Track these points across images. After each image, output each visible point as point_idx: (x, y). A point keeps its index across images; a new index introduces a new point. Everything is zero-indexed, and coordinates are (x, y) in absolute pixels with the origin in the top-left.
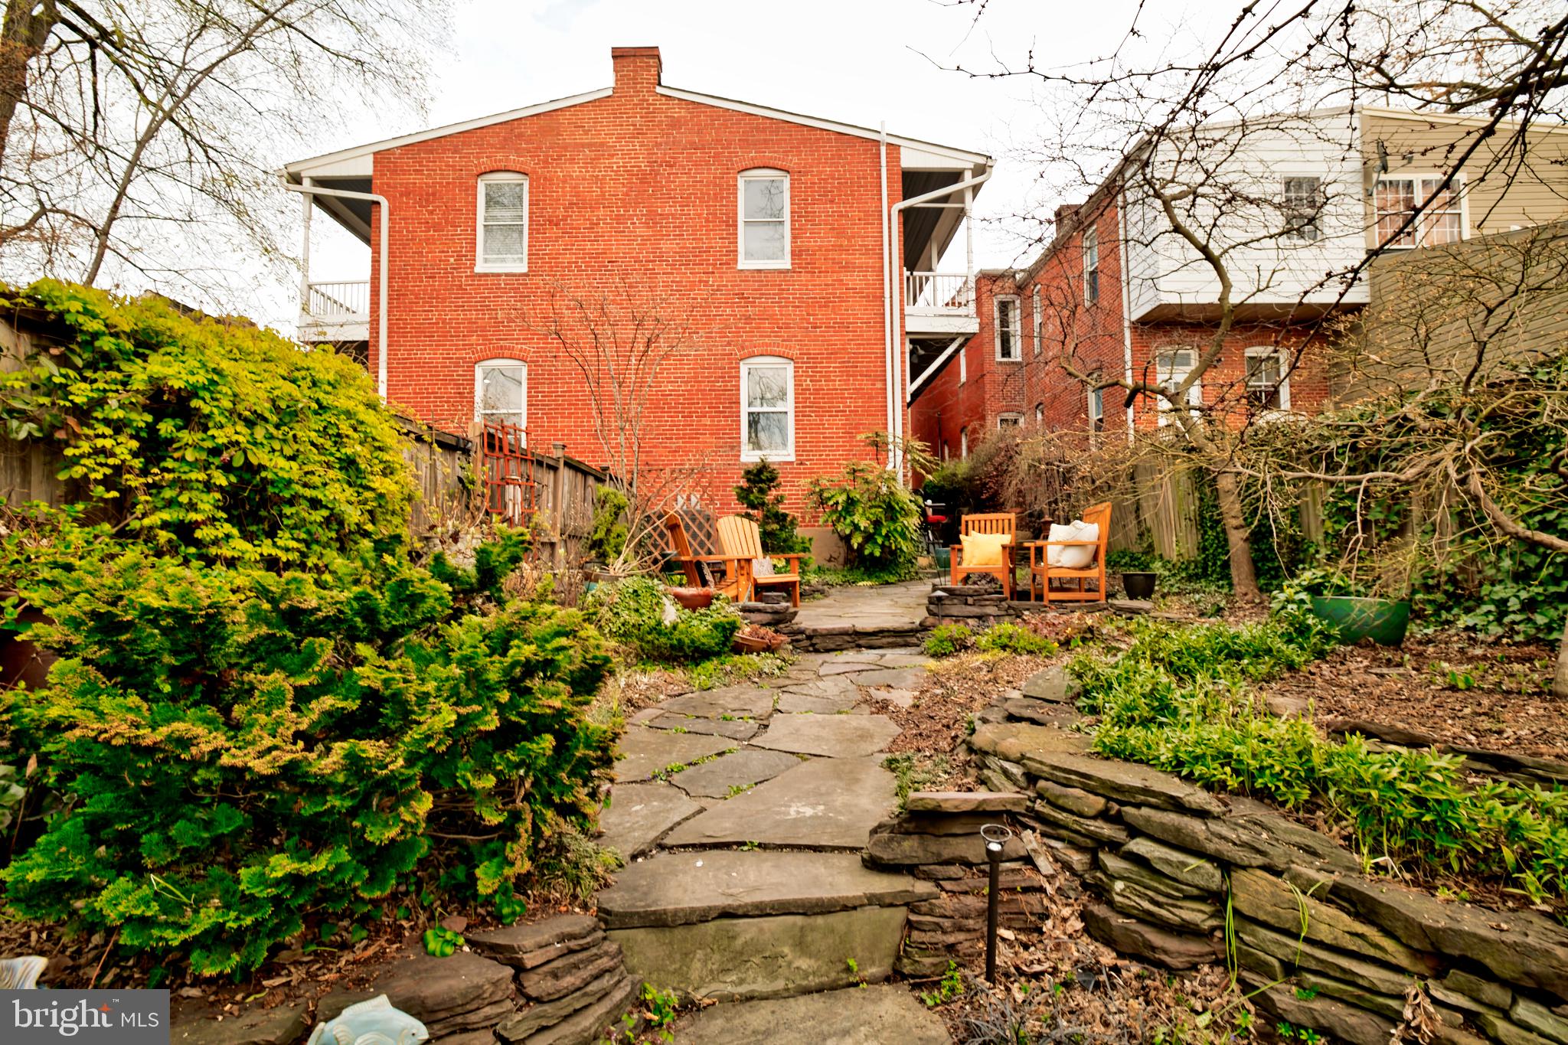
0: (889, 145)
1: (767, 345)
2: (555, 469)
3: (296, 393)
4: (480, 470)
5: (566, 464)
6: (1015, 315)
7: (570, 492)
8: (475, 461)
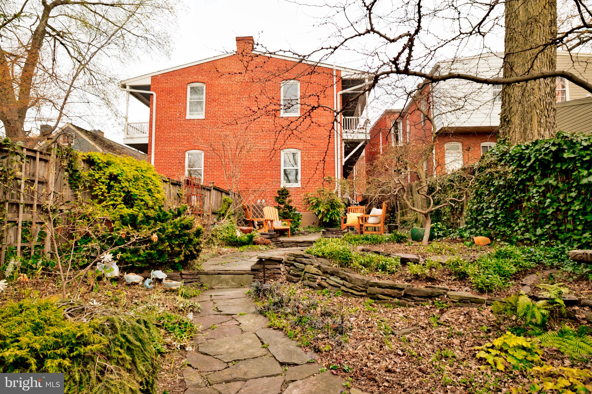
0: (337, 70)
1: (291, 144)
2: (210, 190)
3: (138, 174)
4: (184, 191)
5: (214, 189)
6: (400, 127)
7: (216, 198)
8: (182, 188)
